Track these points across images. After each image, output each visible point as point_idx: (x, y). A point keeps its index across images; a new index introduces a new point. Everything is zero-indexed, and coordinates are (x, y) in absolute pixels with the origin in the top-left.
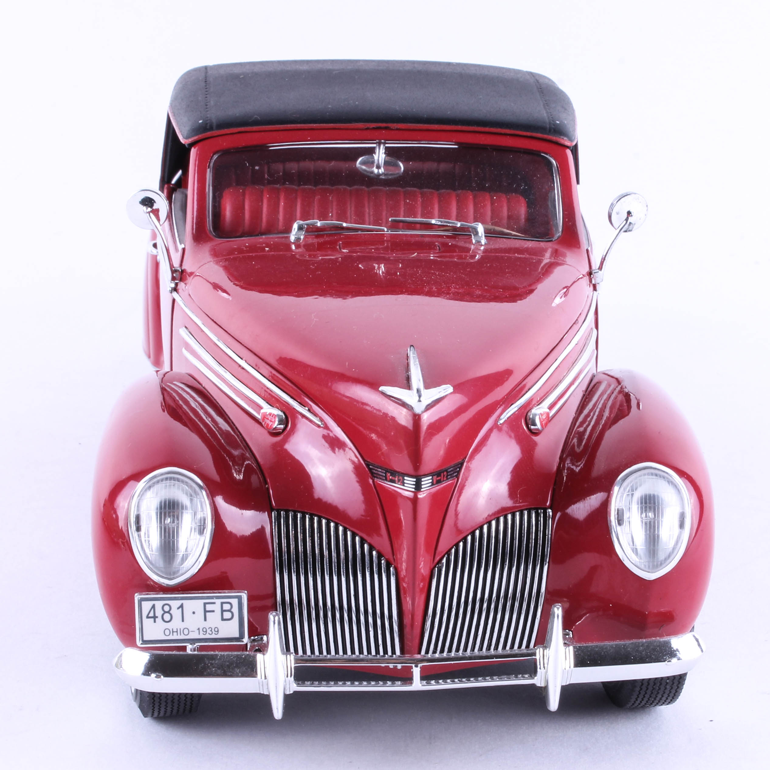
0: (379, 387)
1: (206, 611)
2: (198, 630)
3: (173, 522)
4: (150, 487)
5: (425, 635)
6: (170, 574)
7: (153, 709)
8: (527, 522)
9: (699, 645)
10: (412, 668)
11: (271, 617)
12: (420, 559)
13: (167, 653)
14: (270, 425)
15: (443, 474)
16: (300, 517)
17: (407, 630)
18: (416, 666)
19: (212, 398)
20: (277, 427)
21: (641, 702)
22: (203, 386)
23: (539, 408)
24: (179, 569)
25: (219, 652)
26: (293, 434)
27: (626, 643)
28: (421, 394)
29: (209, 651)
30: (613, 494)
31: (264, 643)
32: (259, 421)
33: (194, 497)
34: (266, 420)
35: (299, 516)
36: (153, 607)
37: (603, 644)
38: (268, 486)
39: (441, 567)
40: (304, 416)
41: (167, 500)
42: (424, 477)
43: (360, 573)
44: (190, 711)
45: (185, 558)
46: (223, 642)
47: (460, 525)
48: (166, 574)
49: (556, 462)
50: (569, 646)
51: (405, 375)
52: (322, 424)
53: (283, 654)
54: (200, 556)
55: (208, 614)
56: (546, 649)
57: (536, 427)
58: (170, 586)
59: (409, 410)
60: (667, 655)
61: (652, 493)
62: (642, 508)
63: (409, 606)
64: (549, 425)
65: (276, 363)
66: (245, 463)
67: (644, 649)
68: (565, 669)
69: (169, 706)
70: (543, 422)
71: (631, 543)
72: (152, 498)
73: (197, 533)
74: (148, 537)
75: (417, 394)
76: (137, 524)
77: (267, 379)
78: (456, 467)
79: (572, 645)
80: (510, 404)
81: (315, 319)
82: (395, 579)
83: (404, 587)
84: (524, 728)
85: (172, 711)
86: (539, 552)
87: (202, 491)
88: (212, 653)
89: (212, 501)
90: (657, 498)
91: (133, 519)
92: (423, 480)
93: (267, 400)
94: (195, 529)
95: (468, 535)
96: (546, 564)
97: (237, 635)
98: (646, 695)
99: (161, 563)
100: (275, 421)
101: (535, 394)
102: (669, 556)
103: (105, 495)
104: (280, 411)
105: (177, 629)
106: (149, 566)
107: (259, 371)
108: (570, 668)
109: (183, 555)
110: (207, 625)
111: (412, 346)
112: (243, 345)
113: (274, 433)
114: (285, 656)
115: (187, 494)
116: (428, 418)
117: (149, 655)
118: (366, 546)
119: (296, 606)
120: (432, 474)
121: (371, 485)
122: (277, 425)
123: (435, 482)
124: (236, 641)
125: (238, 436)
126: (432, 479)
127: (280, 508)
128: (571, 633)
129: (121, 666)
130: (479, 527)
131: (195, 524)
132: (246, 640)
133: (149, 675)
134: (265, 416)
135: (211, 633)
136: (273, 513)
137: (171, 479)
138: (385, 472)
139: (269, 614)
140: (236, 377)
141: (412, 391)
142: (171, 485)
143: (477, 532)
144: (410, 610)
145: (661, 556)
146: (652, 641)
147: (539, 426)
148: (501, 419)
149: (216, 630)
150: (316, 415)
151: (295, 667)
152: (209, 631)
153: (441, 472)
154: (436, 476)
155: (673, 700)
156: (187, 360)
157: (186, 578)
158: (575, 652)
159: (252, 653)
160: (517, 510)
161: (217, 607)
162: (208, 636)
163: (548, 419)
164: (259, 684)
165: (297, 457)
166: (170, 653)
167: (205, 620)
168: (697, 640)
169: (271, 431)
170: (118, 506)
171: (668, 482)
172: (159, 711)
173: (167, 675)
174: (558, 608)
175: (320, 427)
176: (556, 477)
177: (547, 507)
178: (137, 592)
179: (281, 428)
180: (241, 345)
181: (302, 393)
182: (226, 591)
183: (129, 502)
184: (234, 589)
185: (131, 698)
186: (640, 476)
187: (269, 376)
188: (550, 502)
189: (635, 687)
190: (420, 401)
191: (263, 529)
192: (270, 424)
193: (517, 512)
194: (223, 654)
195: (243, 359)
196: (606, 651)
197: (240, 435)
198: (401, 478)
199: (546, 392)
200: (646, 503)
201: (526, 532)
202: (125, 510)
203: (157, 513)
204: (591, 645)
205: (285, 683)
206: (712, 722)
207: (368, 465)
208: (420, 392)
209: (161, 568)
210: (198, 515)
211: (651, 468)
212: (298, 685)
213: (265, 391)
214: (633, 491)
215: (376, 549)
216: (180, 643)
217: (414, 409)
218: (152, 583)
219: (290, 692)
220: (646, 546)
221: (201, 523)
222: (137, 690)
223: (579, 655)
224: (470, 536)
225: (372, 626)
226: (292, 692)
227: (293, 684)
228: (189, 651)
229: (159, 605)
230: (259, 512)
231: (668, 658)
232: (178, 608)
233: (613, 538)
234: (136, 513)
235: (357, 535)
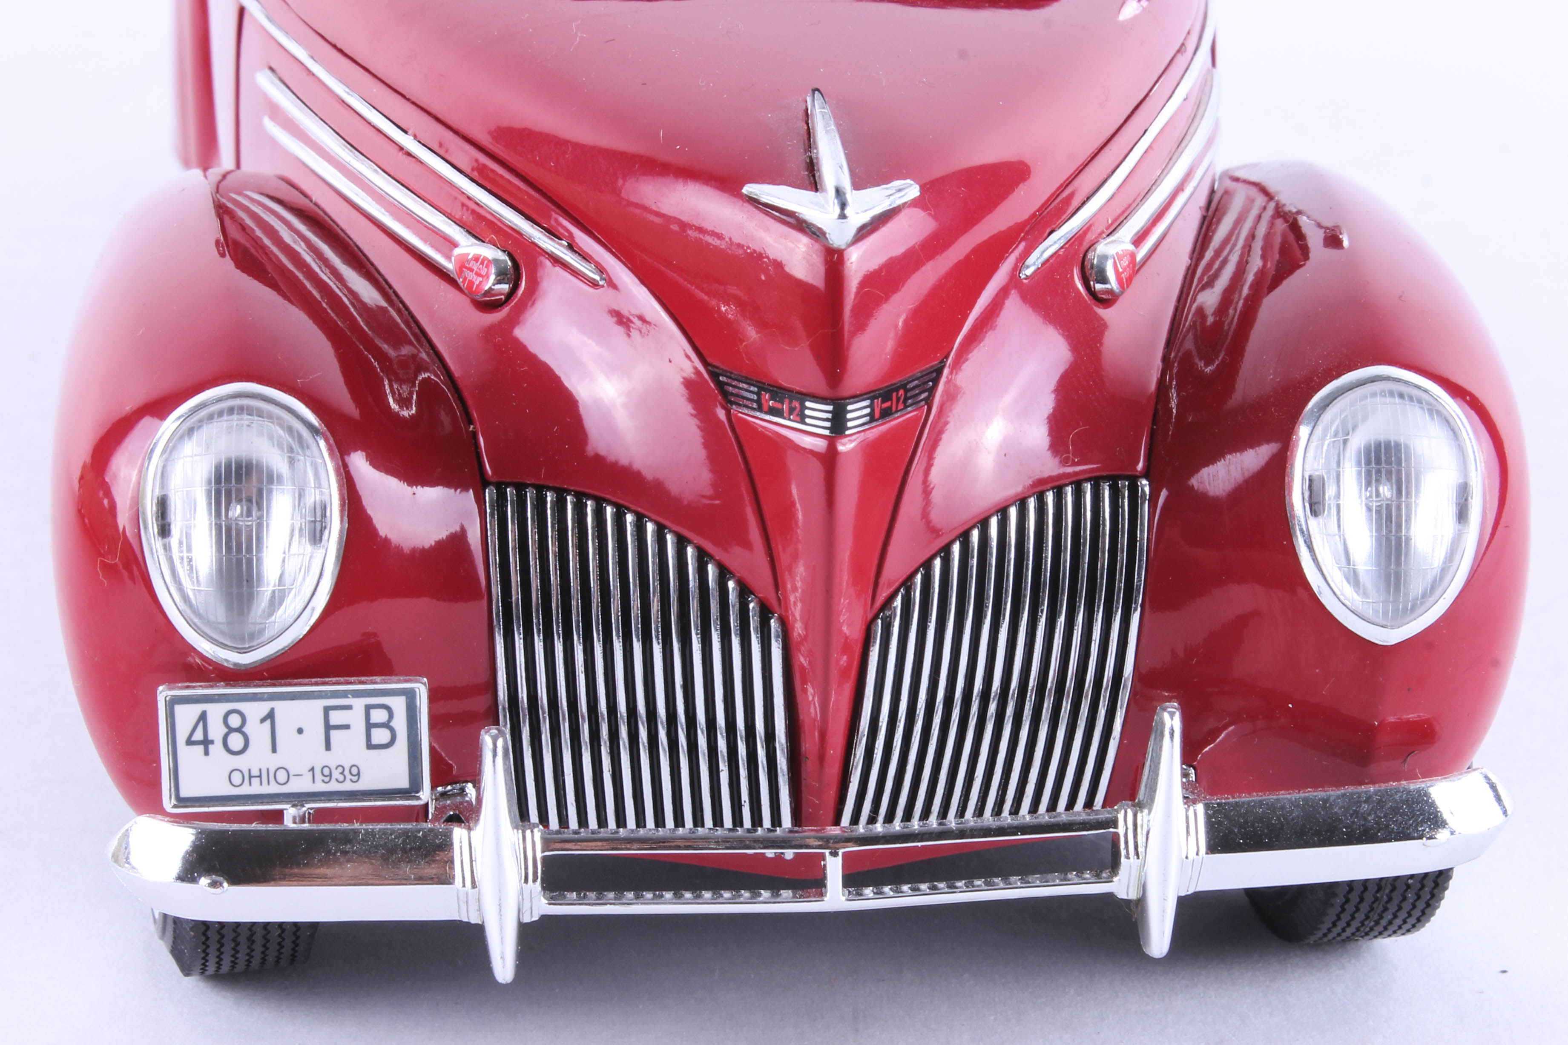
0: (742, 188)
1: (329, 728)
2: (311, 772)
3: (249, 514)
4: (191, 431)
5: (852, 779)
6: (242, 639)
7: (204, 958)
8: (1092, 511)
9: (1498, 799)
10: (824, 859)
11: (487, 739)
12: (840, 600)
13: (235, 827)
14: (477, 283)
15: (897, 394)
16: (551, 501)
17: (809, 767)
18: (834, 854)
19: (336, 227)
20: (493, 287)
21: (1344, 930)
22: (314, 199)
23: (1112, 242)
24: (263, 626)
25: (361, 825)
26: (533, 304)
27: (1330, 796)
28: (845, 199)
29: (337, 822)
30: (1298, 440)
31: (467, 802)
32: (449, 276)
33: (298, 454)
34: (467, 273)
35: (549, 499)
36: (203, 717)
37: (1274, 797)
38: (474, 428)
39: (890, 617)
40: (557, 261)
41: (233, 460)
42: (852, 400)
43: (697, 634)
44: (293, 959)
45: (277, 600)
46: (370, 800)
47: (935, 516)
48: (233, 638)
49: (1156, 368)
50: (1194, 802)
51: (802, 158)
52: (601, 279)
53: (516, 827)
54: (313, 594)
55: (334, 733)
56: (1142, 812)
57: (1108, 286)
58: (243, 668)
59: (816, 240)
60: (1426, 823)
61: (1392, 438)
62: (1368, 473)
63: (812, 711)
64: (1136, 281)
65: (490, 140)
66: (420, 378)
67: (1372, 810)
68: (1187, 858)
69: (243, 949)
70: (1123, 275)
71: (1343, 559)
72: (196, 455)
73: (306, 540)
74: (189, 550)
75: (836, 201)
76: (160, 518)
77: (467, 176)
78: (926, 378)
79: (1200, 801)
80: (1048, 231)
81: (579, 34)
82: (781, 647)
83: (802, 666)
84: (1072, 991)
85: (249, 961)
86: (1120, 581)
87: (318, 438)
88: (345, 826)
89: (340, 463)
90: (1405, 449)
91: (150, 509)
92: (850, 408)
93: (468, 226)
94: (301, 529)
95: (952, 542)
96: (1136, 609)
97: (403, 782)
98: (1356, 915)
99: (219, 613)
100: (487, 276)
101: (1100, 210)
102: (1433, 588)
103: (83, 452)
104: (499, 250)
105: (260, 770)
106: (192, 620)
107: (449, 158)
108: (1197, 854)
109: (274, 592)
110: (332, 759)
111: (818, 90)
112: (408, 100)
113: (487, 304)
114: (520, 831)
115: (280, 446)
116: (861, 259)
117: (193, 831)
118: (711, 570)
119: (544, 713)
120: (872, 394)
121: (722, 422)
122: (494, 285)
123: (877, 414)
124: (401, 799)
125: (399, 312)
126: (871, 406)
127: (503, 480)
128: (1192, 771)
129: (127, 858)
130: (978, 523)
131: (301, 518)
132: (425, 795)
133: (193, 880)
134: (463, 264)
135: (341, 778)
136: (487, 490)
137: (241, 409)
138: (756, 389)
139: (483, 732)
140: (392, 174)
141: (824, 194)
142: (242, 426)
143: (975, 535)
144: (815, 720)
145: (1416, 586)
146: (1391, 790)
147: (1113, 284)
148: (1028, 267)
149: (354, 770)
150: (585, 257)
151: (545, 859)
152: (336, 774)
153: (893, 391)
154: (880, 399)
155: (1417, 925)
156: (274, 143)
157: (280, 647)
158: (1208, 817)
159: (441, 827)
160: (1067, 481)
161: (355, 717)
162: (333, 786)
163: (1134, 267)
164: (458, 899)
165: (544, 357)
166: (245, 827)
167: (328, 747)
168: (1493, 787)
169: (478, 298)
170: (115, 477)
171: (1431, 412)
172: (218, 963)
173: (236, 880)
174: (1172, 715)
175: (598, 285)
176: (1157, 403)
177: (1138, 474)
178: (162, 683)
179: (503, 292)
180: (403, 100)
181: (553, 207)
182: (378, 679)
183: (142, 466)
184: (396, 675)
185: (153, 930)
186: (1364, 398)
187: (473, 169)
188: (1144, 461)
189: (1334, 895)
190: (843, 216)
191: (463, 533)
192: (477, 280)
193: (1067, 485)
194: (373, 829)
195: (410, 132)
196: (1283, 815)
197: (403, 309)
198: (796, 404)
199: (1125, 206)
200: (1378, 462)
201: (1088, 533)
202: (132, 486)
203: (209, 492)
204: (1247, 799)
205: (521, 897)
206: (1505, 974)
207: (714, 376)
208: (844, 194)
209: (219, 623)
210: (307, 496)
211: (1388, 378)
212: (552, 901)
213: (463, 205)
214: (1348, 434)
215: (734, 576)
216: (268, 803)
217: (827, 236)
218: (198, 661)
219: (532, 916)
220: (1378, 564)
221: (315, 518)
222: (165, 916)
223: (1220, 823)
224: (958, 543)
225: (726, 758)
226: (536, 918)
227: (540, 899)
228: (289, 823)
229: (215, 712)
230: (453, 490)
231: (1427, 830)
232: (263, 720)
233: (1299, 545)
234: (157, 492)
235: (689, 542)
